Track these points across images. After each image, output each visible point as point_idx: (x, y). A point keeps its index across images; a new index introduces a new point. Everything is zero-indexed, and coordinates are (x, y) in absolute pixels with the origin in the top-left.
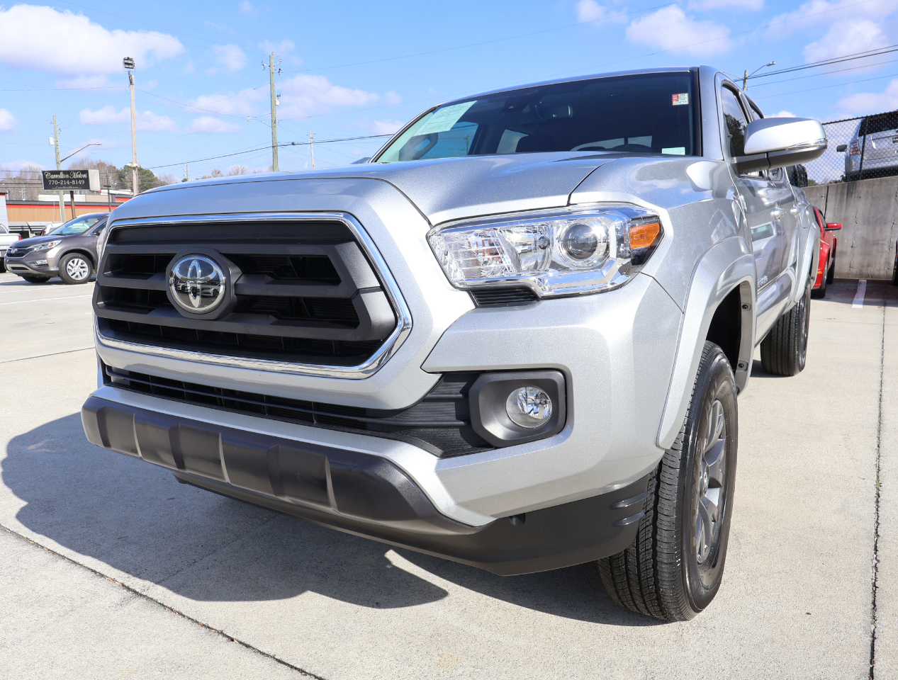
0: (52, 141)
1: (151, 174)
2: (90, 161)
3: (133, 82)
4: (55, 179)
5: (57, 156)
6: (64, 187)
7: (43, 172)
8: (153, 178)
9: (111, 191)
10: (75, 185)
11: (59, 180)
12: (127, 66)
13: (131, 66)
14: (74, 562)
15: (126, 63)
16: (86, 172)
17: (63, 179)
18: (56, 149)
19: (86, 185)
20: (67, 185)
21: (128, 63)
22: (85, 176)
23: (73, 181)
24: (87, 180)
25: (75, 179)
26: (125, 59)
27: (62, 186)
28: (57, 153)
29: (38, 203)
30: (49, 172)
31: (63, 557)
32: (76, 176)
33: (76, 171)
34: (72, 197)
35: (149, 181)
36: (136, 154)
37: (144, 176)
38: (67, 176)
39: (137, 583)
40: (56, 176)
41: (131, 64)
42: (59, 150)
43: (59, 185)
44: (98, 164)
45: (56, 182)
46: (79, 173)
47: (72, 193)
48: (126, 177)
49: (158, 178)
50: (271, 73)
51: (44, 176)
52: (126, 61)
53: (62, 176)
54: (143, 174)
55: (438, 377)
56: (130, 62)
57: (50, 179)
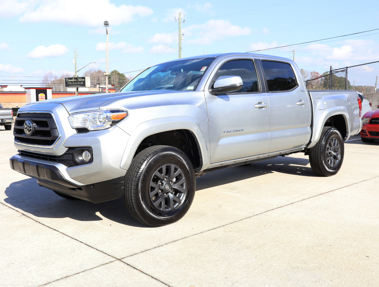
0: (74, 62)
1: (124, 76)
2: (94, 70)
3: (108, 33)
4: (70, 82)
5: (76, 69)
6: (74, 86)
7: (65, 78)
8: (125, 78)
9: (101, 86)
10: (79, 85)
11: (72, 82)
12: (105, 25)
13: (107, 25)
14: (13, 209)
15: (105, 24)
16: (84, 78)
17: (74, 82)
18: (75, 65)
19: (84, 85)
20: (75, 85)
21: (106, 24)
22: (83, 80)
23: (78, 83)
24: (84, 82)
25: (79, 82)
26: (105, 22)
27: (73, 85)
28: (76, 68)
29: (66, 93)
30: (68, 78)
31: (11, 208)
32: (79, 80)
33: (80, 78)
34: (77, 90)
35: (123, 80)
36: (108, 68)
37: (121, 77)
38: (76, 80)
39: (26, 213)
40: (71, 80)
41: (107, 24)
42: (77, 66)
43: (72, 85)
44: (98, 71)
45: (71, 83)
46: (81, 79)
47: (77, 88)
48: (112, 78)
49: (127, 78)
50: (180, 23)
51: (66, 80)
52: (105, 23)
53: (73, 80)
54: (120, 76)
55: (67, 148)
56: (107, 23)
57: (68, 82)
